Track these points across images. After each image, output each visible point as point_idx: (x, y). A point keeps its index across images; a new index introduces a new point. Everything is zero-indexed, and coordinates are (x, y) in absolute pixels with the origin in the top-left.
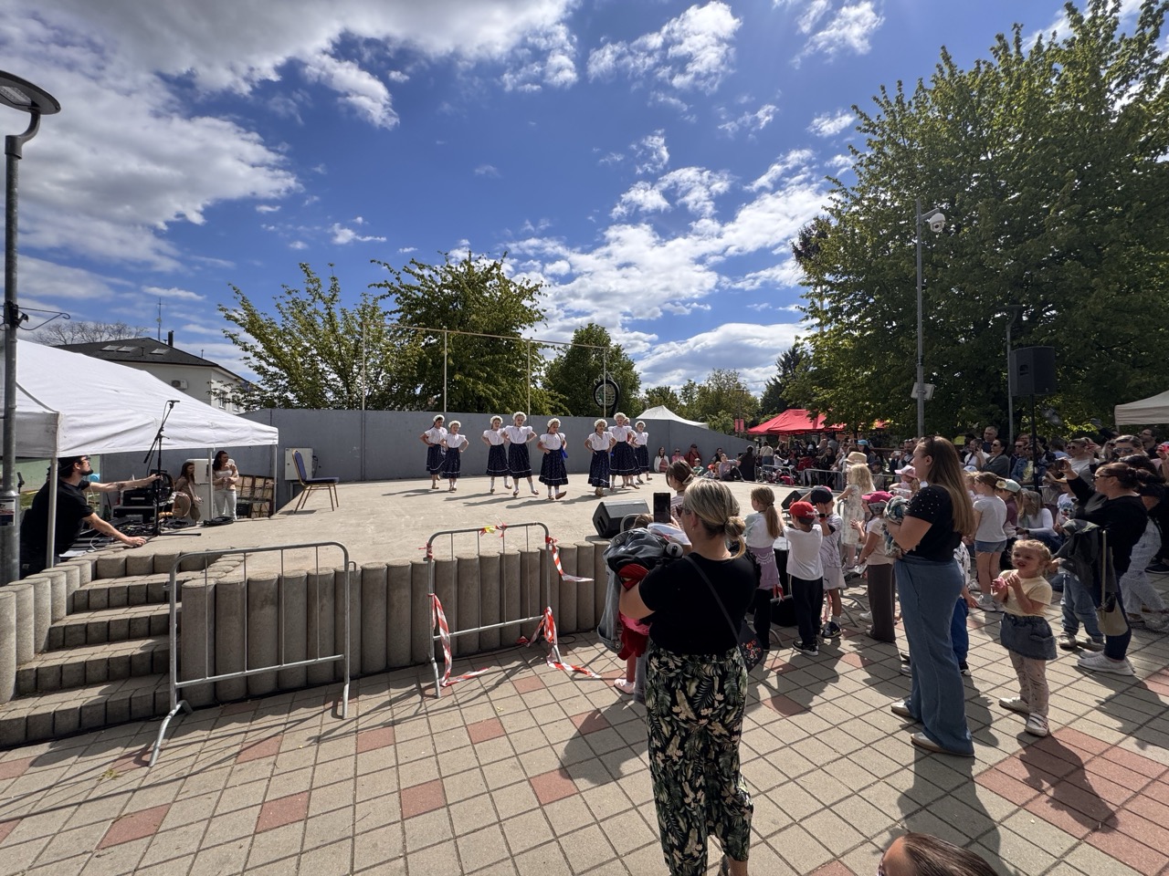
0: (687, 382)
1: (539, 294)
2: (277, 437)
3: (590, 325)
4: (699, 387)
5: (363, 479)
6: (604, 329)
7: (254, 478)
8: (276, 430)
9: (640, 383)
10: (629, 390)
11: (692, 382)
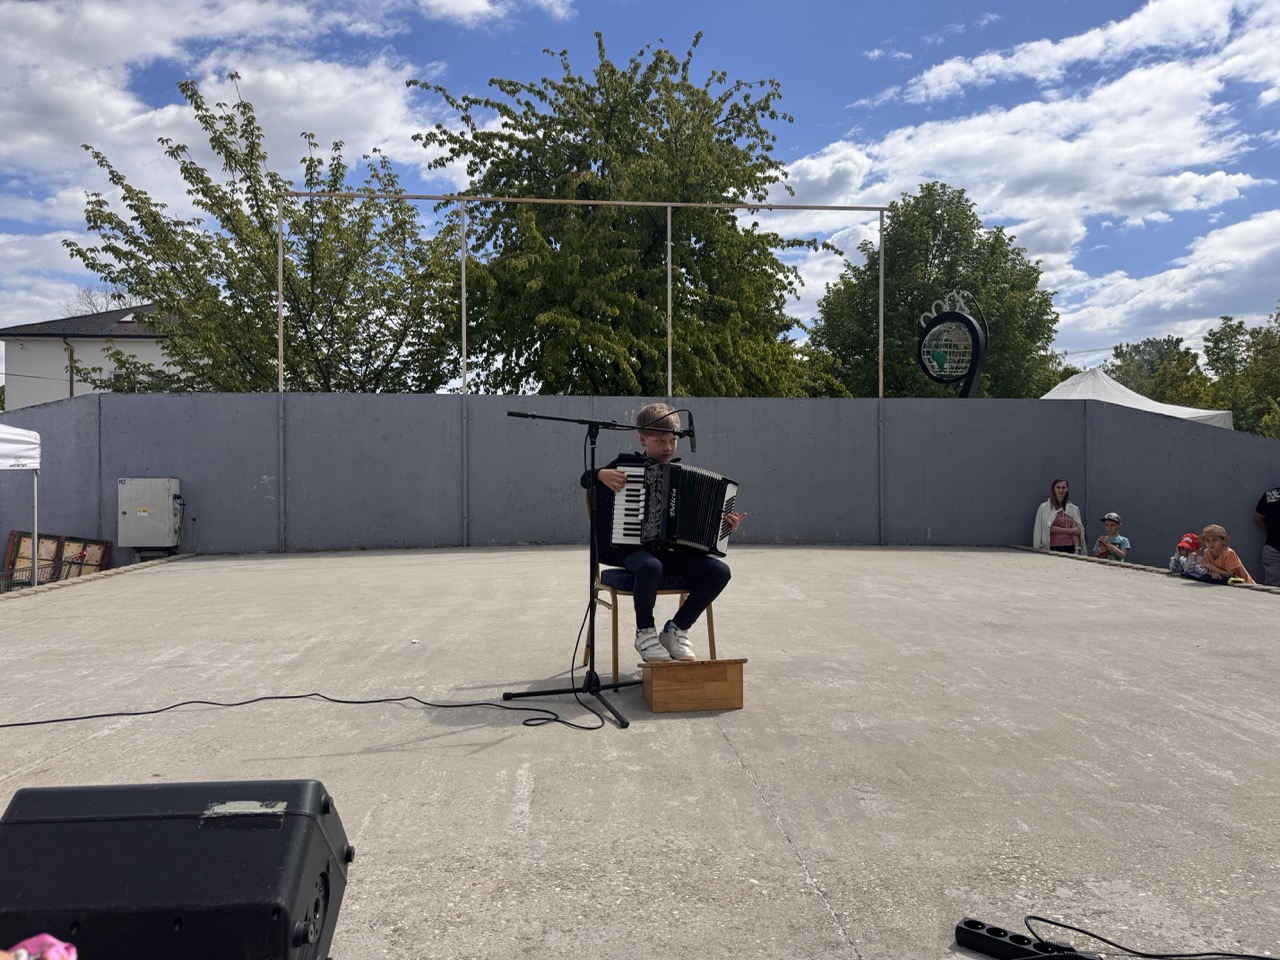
0: (1221, 321)
1: (773, 115)
2: (37, 452)
3: (929, 190)
4: (1254, 333)
5: (283, 548)
6: (962, 192)
7: (60, 541)
8: (34, 436)
9: (1055, 321)
10: (1021, 337)
11: (1235, 322)
